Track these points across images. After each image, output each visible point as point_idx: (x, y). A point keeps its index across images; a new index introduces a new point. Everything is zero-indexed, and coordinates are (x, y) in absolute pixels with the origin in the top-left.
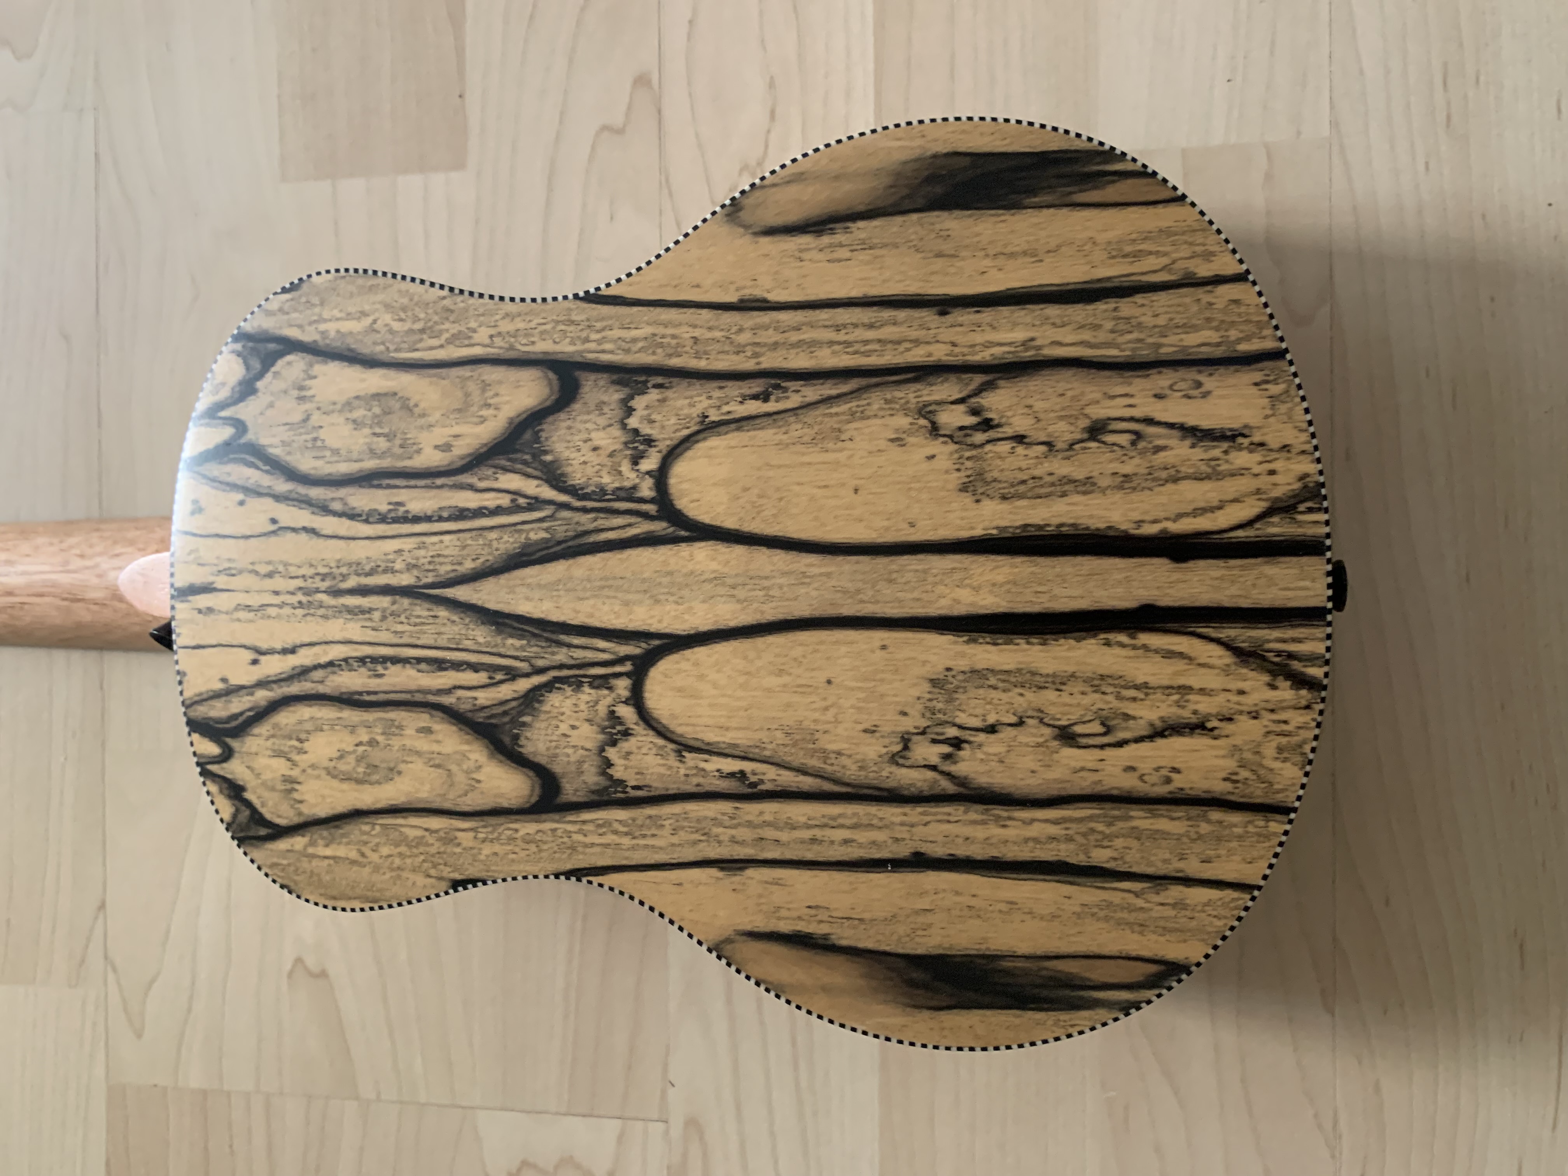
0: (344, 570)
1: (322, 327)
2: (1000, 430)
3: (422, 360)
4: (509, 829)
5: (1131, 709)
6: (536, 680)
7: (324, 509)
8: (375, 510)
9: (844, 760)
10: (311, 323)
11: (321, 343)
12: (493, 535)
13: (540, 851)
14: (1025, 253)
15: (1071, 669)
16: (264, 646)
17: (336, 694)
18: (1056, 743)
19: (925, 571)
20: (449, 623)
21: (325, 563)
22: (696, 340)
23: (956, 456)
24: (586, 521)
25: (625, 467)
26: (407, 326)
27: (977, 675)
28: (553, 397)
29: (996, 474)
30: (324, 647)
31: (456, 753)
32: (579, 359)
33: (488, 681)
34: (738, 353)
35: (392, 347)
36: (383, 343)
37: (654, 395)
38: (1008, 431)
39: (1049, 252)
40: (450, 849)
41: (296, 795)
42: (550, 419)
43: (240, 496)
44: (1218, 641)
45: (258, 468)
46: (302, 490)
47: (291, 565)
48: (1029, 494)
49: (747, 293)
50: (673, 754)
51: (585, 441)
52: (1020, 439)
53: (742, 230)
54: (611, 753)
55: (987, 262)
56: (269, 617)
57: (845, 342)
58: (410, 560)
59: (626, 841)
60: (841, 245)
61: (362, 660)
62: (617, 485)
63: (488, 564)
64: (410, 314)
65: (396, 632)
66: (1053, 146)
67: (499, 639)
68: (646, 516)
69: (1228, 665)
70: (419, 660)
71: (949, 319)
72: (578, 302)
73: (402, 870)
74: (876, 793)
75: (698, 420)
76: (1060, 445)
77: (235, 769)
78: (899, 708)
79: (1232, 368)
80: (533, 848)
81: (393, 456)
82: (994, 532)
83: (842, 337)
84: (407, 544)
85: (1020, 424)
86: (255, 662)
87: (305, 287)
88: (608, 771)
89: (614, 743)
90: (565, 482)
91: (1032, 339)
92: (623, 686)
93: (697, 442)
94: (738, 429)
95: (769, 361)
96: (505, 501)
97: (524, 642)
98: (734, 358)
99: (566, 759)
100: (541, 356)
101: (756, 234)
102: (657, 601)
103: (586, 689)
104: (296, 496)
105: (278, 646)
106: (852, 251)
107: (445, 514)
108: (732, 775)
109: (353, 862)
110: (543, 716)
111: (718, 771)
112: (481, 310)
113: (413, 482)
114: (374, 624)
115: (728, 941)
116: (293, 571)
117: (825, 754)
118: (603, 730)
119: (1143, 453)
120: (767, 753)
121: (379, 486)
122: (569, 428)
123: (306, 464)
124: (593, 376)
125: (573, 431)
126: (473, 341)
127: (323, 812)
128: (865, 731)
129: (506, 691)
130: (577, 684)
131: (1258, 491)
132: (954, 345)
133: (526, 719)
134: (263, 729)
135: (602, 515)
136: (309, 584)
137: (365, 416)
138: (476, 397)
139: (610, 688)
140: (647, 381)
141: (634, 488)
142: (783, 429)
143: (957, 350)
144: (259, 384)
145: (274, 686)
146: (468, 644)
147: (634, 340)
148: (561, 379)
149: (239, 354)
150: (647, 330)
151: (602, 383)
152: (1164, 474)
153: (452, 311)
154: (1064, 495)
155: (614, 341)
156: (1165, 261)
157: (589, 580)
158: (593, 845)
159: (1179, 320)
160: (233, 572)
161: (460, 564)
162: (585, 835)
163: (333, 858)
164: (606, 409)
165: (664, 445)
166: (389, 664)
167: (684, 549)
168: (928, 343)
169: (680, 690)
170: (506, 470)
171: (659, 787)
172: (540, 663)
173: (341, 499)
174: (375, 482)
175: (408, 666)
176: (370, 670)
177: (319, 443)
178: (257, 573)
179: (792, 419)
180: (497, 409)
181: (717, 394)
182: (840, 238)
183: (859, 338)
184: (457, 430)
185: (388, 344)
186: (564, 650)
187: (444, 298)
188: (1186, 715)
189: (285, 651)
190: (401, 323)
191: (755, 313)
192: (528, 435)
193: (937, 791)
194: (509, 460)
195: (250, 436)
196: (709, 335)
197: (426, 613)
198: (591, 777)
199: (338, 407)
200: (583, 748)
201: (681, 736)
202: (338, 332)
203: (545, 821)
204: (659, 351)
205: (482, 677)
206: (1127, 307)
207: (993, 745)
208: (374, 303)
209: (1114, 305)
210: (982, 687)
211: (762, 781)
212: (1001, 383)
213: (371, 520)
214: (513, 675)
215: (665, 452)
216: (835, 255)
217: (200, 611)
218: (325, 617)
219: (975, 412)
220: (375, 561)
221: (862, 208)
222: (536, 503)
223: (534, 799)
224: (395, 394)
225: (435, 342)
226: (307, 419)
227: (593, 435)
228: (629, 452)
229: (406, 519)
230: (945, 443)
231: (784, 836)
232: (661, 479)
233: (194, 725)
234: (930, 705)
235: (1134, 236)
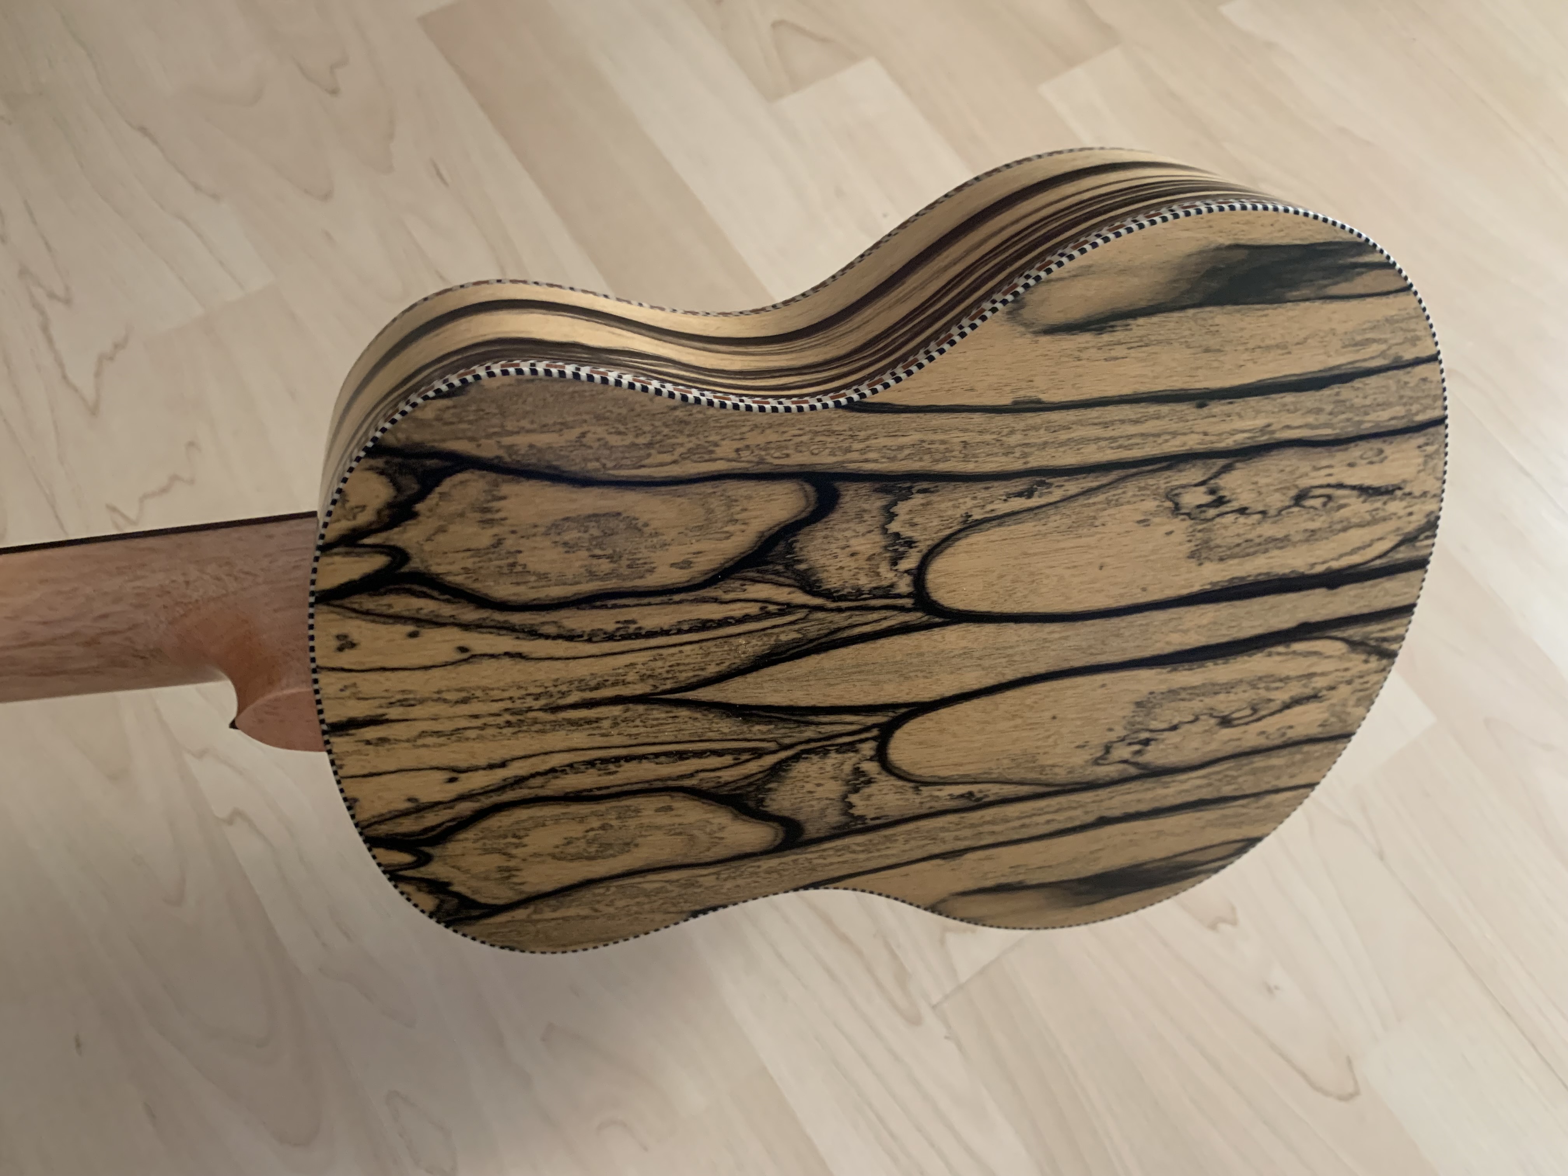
0: (564, 688)
1: (507, 441)
2: (1229, 505)
3: (652, 476)
4: (752, 867)
5: (1273, 695)
6: (783, 755)
7: (533, 633)
8: (601, 630)
9: (1056, 770)
10: (489, 436)
11: (507, 459)
12: (742, 641)
13: (781, 876)
14: (1277, 346)
15: (1239, 677)
16: (463, 765)
17: (562, 794)
18: (1218, 727)
19: (1147, 625)
20: (691, 721)
21: (538, 684)
22: (965, 444)
23: (1191, 530)
24: (839, 619)
25: (884, 569)
26: (629, 439)
27: (1173, 694)
28: (810, 509)
29: (1218, 541)
30: (542, 757)
31: (700, 821)
32: (840, 470)
33: (732, 762)
34: (1006, 454)
35: (610, 464)
36: (597, 460)
37: (918, 500)
38: (1235, 505)
39: (1298, 344)
40: (690, 890)
41: (515, 880)
42: (806, 529)
43: (410, 628)
44: (1343, 639)
45: (433, 598)
46: (499, 617)
47: (493, 689)
48: (1241, 554)
49: (1022, 394)
50: (911, 790)
51: (843, 548)
52: (1243, 511)
53: (1022, 329)
54: (854, 798)
55: (1246, 356)
56: (467, 739)
57: (1111, 438)
58: (644, 671)
59: (862, 856)
60: (1120, 343)
61: (591, 763)
62: (874, 585)
63: (734, 666)
64: (630, 425)
65: (630, 735)
66: (1320, 238)
67: (745, 728)
68: (902, 609)
69: (1343, 654)
70: (657, 755)
71: (1205, 411)
72: (841, 412)
73: (641, 913)
74: (1078, 786)
75: (961, 520)
76: (1272, 512)
77: (436, 870)
78: (1107, 727)
79: (1407, 436)
80: (775, 876)
81: (618, 576)
82: (1208, 587)
83: (1109, 433)
84: (639, 658)
85: (1245, 498)
86: (452, 780)
87: (473, 391)
88: (851, 811)
89: (856, 790)
90: (820, 587)
91: (1269, 425)
92: (868, 748)
93: (959, 539)
94: (1000, 525)
95: (1037, 460)
96: (753, 609)
97: (772, 727)
98: (1003, 459)
99: (810, 809)
100: (796, 469)
101: (1037, 333)
102: (907, 678)
103: (833, 755)
104: (492, 624)
105: (483, 762)
106: (1129, 349)
107: (685, 627)
108: (962, 796)
109: (585, 918)
110: (788, 781)
111: (950, 795)
112: (724, 422)
113: (646, 601)
114: (603, 731)
115: (944, 901)
116: (496, 694)
117: (1043, 768)
118: (847, 783)
119: (1328, 512)
120: (994, 776)
121: (605, 607)
122: (825, 537)
123: (503, 590)
124: (854, 486)
125: (831, 540)
126: (713, 456)
127: (548, 887)
128: (1078, 747)
129: (753, 767)
130: (824, 752)
131: (1398, 529)
132: (1206, 434)
133: (772, 785)
134: (470, 834)
135: (857, 613)
136: (518, 704)
137: (579, 538)
138: (720, 511)
139: (857, 751)
140: (910, 488)
141: (892, 586)
142: (1043, 521)
143: (1208, 438)
144: (419, 507)
145: (479, 797)
146: (711, 735)
147: (901, 448)
148: (818, 490)
149: (382, 472)
150: (916, 437)
151: (863, 491)
152: (1339, 527)
153: (687, 423)
154: (1266, 551)
155: (879, 450)
156: (1383, 347)
157: (840, 669)
158: (831, 864)
159: (1381, 399)
160: (412, 702)
161: (703, 669)
162: (825, 859)
163: (565, 919)
164: (866, 517)
165: (924, 547)
166: (622, 762)
167: (936, 634)
168: (1184, 434)
169: (921, 743)
170: (754, 581)
171: (895, 814)
172: (787, 741)
173: (555, 622)
174: (598, 603)
175: (644, 761)
176: (600, 770)
177: (519, 569)
178: (445, 701)
179: (1052, 512)
180: (744, 524)
181: (985, 494)
182: (1119, 335)
183: (1124, 434)
184: (696, 547)
185: (604, 461)
186: (813, 728)
187: (675, 408)
188: (1308, 691)
189: (491, 767)
190: (619, 437)
191: (1029, 414)
192: (780, 548)
193: (1125, 775)
194: (758, 572)
195: (415, 564)
196: (979, 438)
197: (663, 715)
198: (834, 817)
199: (542, 530)
200: (827, 799)
201: (920, 776)
202: (531, 446)
203: (788, 855)
204: (927, 457)
205: (726, 760)
206: (1345, 391)
207: (1173, 738)
208: (578, 414)
209: (1337, 390)
210: (1173, 701)
211: (986, 796)
212: (1238, 465)
213: (594, 639)
214: (758, 754)
215: (925, 551)
216: (1113, 354)
217: (368, 743)
218: (543, 732)
219: (1212, 492)
220: (601, 676)
221: (1143, 304)
222: (787, 608)
223: (778, 841)
224: (619, 514)
225: (667, 458)
226: (499, 542)
227: (853, 542)
228: (888, 555)
229: (637, 635)
230: (1183, 520)
231: (998, 828)
232: (919, 575)
233: (372, 842)
234: (1132, 720)
235: (1365, 326)
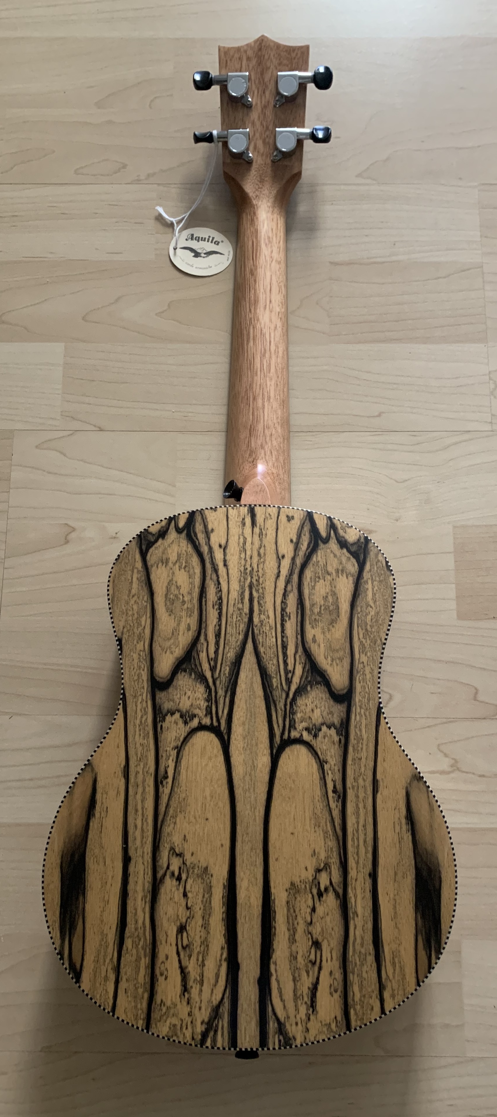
0: (261, 591)
1: (370, 582)
2: (318, 901)
3: (353, 630)
4: (144, 667)
5: (194, 958)
6: (210, 681)
7: (288, 582)
8: (287, 606)
9: (172, 825)
10: (371, 576)
11: (362, 581)
12: (275, 662)
13: (134, 681)
14: (396, 913)
15: (211, 932)
16: (227, 551)
17: (206, 586)
18: (179, 924)
19: (256, 865)
20: (236, 640)
21: (264, 581)
22: (360, 759)
23: (307, 881)
24: (281, 705)
25: (304, 724)
26: (369, 623)
27: (209, 889)
28: (336, 692)
29: (298, 899)
30: (227, 580)
31: (179, 642)
32: (352, 704)
33: (210, 657)
34: (354, 779)
35: (359, 615)
36: (361, 611)
37: (336, 738)
38: (317, 905)
39: (396, 924)
40: (136, 638)
41: (160, 564)
42: (326, 690)
43: (294, 540)
44: (223, 998)
45: (307, 549)
46: (297, 571)
47: (264, 565)
48: (289, 914)
49: (381, 784)
50: (176, 745)
51: (316, 706)
52: (314, 910)
53: (409, 782)
54: (177, 715)
55: (392, 896)
56: (240, 554)
57: (358, 829)
58: (264, 622)
59: (138, 722)
60: (401, 828)
61: (220, 598)
62: (296, 720)
63: (262, 659)
64: (374, 624)
65: (233, 615)
66: (443, 926)
67: (229, 663)
68: (283, 734)
69: (212, 1002)
70: (220, 626)
71: (367, 877)
72: (378, 704)
73: (127, 615)
74: (157, 840)
75: (325, 760)
76: (310, 928)
77: (172, 535)
78: (195, 852)
79: (343, 1007)
80: (136, 678)
81: (311, 615)
82: (273, 898)
83: (361, 828)
84: (272, 621)
85: (320, 910)
86: (220, 546)
87: (388, 573)
88: (169, 714)
89: (181, 716)
90: (298, 696)
91: (357, 916)
92: (207, 721)
93: (315, 759)
94: (321, 778)
95: (350, 794)
96: (290, 667)
97: (227, 675)
98: (352, 777)
99: (175, 694)
100: (354, 686)
101: (407, 788)
102: (244, 738)
103: (206, 704)
104: (294, 568)
105: (227, 558)
106: (398, 833)
107: (285, 639)
108: (166, 772)
109: (130, 591)
110: (194, 683)
111: (168, 766)
112: (375, 658)
113: (299, 624)
114: (236, 604)
115: (93, 770)
116: (261, 566)
117: (175, 817)
118: (188, 712)
119: (306, 966)
120: (176, 790)
121: (297, 608)
122: (322, 698)
123: (308, 573)
124: (345, 710)
125: (321, 700)
126: (361, 654)
127: (153, 577)
128: (185, 836)
129: (206, 667)
130: (208, 699)
131: (288, 1017)
132: (356, 880)
133: (193, 676)
134: (190, 549)
135: (283, 713)
136: (255, 573)
137: (329, 602)
138: (337, 655)
139: (206, 715)
140: (342, 735)
141: (295, 729)
142: (320, 800)
143: (354, 881)
144: (345, 550)
145: (210, 555)
146: (227, 648)
147: (360, 730)
148: (344, 695)
149: (359, 540)
150: (365, 736)
151: (342, 714)
152: (296, 975)
153: (375, 644)
154: (289, 930)
155: (360, 721)
156: (391, 977)
157: (254, 706)
158: (136, 706)
159: (365, 983)
160: (261, 537)
161: (262, 646)
162: (141, 703)
163: (132, 582)
164: (330, 716)
165: (313, 743)
166: (218, 611)
167: (267, 752)
168: (357, 869)
169: (205, 748)
170: (304, 668)
171: (162, 737)
172: (218, 682)
173: (292, 590)
174: (299, 606)
175: (218, 620)
176: (216, 602)
177: (317, 580)
178: (260, 548)
179: (325, 804)
180: (331, 664)
181: (336, 768)
182: (404, 827)
183: (360, 836)
184: (322, 645)
185: (361, 613)
186: (224, 694)
187: (381, 640)
188: (191, 983)
189: (225, 561)
190: (370, 620)
191: (372, 788)
192: (319, 679)
193: (158, 869)
194: (308, 670)
195: (321, 545)
196: (362, 766)
197: (241, 629)
198: (167, 706)
199: (334, 589)
200: (180, 702)
201: (184, 749)
202: (367, 589)
203: (148, 683)
204: (356, 742)
205: (212, 655)
206: (371, 959)
207: (178, 895)
208: (379, 606)
209: (372, 953)
210: (204, 891)
211: (163, 786)
212: (339, 902)
213: (283, 604)
214: (213, 669)
215: (311, 743)
216: (397, 825)
217: (243, 519)
218: (240, 581)
219: (326, 889)
220: (264, 606)
221: (417, 838)
222: (289, 682)
223: (158, 679)
224: (339, 617)
225: (361, 636)
226: (329, 574)
227: (319, 710)
228: (311, 726)
229: (283, 620)
230: (313, 876)
231: (139, 797)
232: (299, 741)
233: (192, 514)
234: (196, 867)
235: (402, 962)
